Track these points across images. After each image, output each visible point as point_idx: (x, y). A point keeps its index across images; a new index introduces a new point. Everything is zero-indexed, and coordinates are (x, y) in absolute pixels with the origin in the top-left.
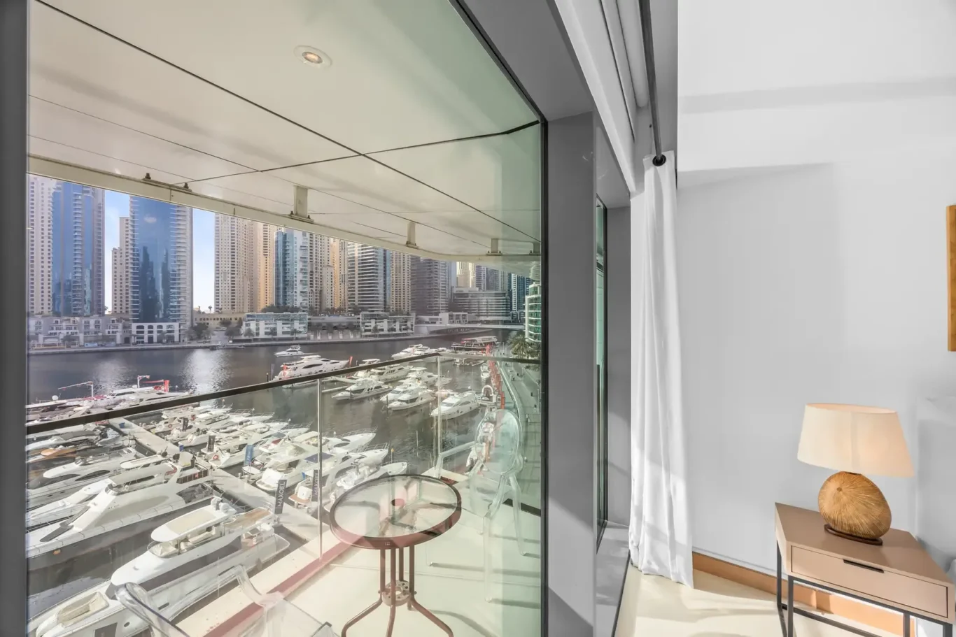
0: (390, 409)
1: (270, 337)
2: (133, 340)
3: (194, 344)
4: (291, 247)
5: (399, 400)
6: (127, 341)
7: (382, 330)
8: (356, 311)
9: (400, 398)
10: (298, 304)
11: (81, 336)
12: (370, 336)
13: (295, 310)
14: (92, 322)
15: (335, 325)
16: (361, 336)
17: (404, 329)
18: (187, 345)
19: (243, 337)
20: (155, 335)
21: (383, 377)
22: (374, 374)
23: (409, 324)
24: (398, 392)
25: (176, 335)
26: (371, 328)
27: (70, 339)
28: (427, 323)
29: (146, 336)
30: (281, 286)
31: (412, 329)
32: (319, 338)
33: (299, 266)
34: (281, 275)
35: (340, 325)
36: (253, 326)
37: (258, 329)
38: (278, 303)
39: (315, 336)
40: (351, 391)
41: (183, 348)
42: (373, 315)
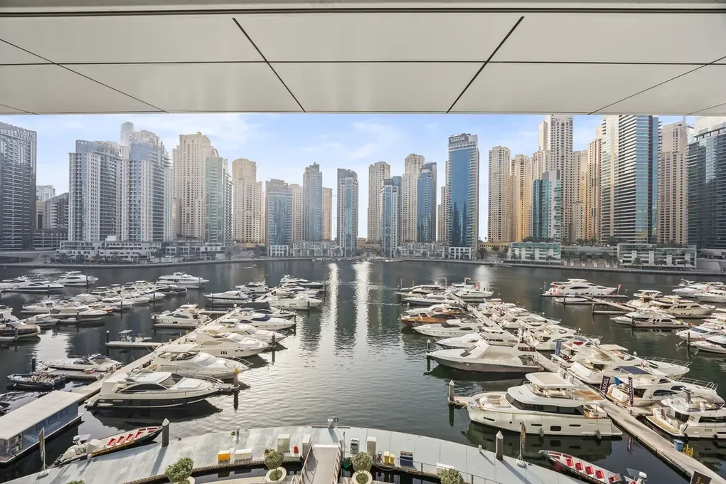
0: (695, 347)
1: (530, 260)
2: (449, 257)
3: (480, 262)
4: (546, 191)
5: (708, 341)
6: (446, 256)
7: (647, 262)
8: (613, 242)
9: (709, 339)
10: (552, 236)
11: (429, 253)
12: (630, 267)
13: (549, 240)
14: (432, 245)
15: (589, 254)
16: (619, 266)
17: (679, 263)
18: (476, 262)
19: (509, 259)
20: (460, 254)
21: (670, 310)
22: (655, 305)
23: (687, 257)
24: (704, 332)
25: (470, 255)
26: (632, 259)
27: (424, 254)
28: (720, 258)
29: (455, 254)
30: (538, 221)
31: (692, 264)
32: (572, 264)
33: (554, 204)
34: (538, 213)
35: (594, 255)
36: (517, 252)
37: (520, 255)
38: (534, 235)
39: (569, 261)
40: (634, 318)
41: (474, 264)
42: (634, 246)
